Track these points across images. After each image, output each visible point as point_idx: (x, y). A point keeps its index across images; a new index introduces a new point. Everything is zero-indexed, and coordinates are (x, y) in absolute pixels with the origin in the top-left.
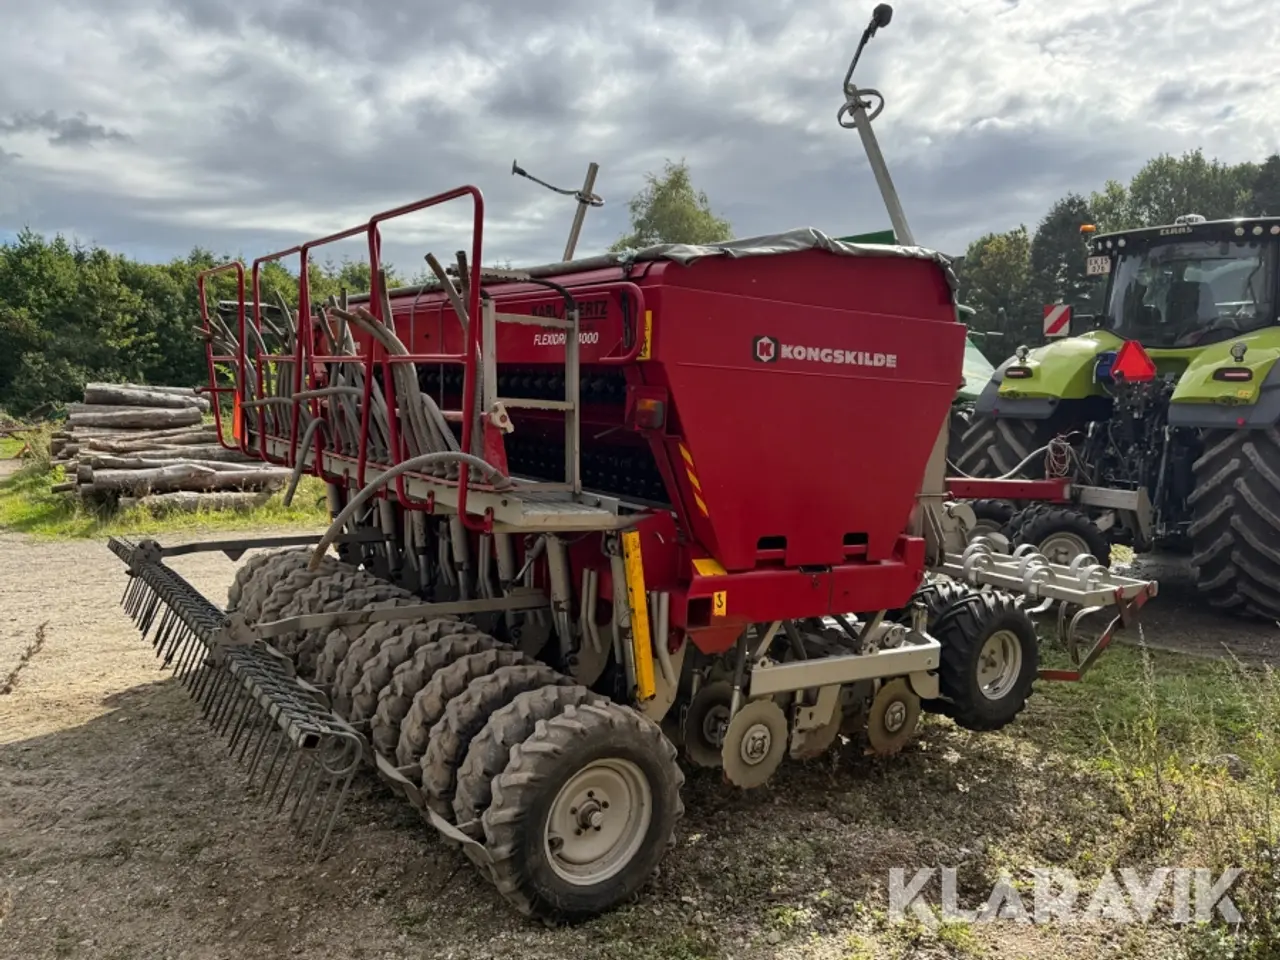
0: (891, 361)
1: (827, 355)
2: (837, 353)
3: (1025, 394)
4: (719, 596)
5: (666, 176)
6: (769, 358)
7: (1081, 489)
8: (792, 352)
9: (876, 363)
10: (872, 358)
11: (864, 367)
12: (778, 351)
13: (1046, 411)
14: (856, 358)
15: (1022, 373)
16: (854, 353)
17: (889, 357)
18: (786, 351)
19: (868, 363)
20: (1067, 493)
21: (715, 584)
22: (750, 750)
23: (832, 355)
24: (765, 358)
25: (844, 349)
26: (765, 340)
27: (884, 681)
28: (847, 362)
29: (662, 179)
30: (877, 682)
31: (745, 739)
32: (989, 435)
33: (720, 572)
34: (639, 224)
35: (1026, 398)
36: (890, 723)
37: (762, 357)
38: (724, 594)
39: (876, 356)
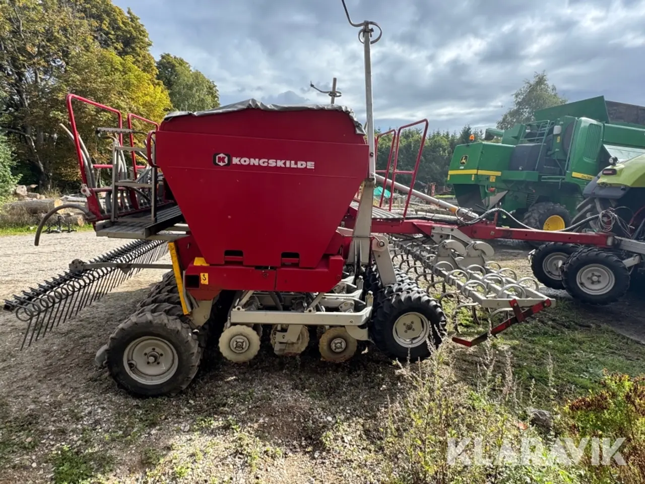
0: (310, 165)
1: (264, 163)
2: (271, 161)
3: (610, 184)
4: (204, 275)
5: (534, 80)
6: (224, 164)
7: (621, 240)
8: (240, 161)
9: (299, 166)
10: (296, 164)
11: (290, 168)
12: (230, 160)
13: (620, 193)
14: (285, 164)
15: (611, 172)
16: (283, 161)
17: (309, 163)
18: (235, 161)
19: (293, 166)
20: (609, 242)
21: (202, 269)
22: (235, 346)
23: (268, 162)
24: (221, 164)
25: (276, 160)
26: (222, 155)
27: (331, 326)
28: (278, 165)
29: (533, 81)
30: (327, 327)
31: (232, 341)
32: (589, 206)
33: (205, 264)
34: (519, 104)
35: (611, 186)
36: (334, 348)
37: (219, 164)
38: (206, 275)
39: (299, 163)
